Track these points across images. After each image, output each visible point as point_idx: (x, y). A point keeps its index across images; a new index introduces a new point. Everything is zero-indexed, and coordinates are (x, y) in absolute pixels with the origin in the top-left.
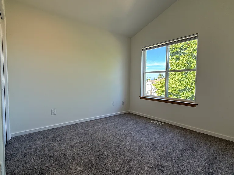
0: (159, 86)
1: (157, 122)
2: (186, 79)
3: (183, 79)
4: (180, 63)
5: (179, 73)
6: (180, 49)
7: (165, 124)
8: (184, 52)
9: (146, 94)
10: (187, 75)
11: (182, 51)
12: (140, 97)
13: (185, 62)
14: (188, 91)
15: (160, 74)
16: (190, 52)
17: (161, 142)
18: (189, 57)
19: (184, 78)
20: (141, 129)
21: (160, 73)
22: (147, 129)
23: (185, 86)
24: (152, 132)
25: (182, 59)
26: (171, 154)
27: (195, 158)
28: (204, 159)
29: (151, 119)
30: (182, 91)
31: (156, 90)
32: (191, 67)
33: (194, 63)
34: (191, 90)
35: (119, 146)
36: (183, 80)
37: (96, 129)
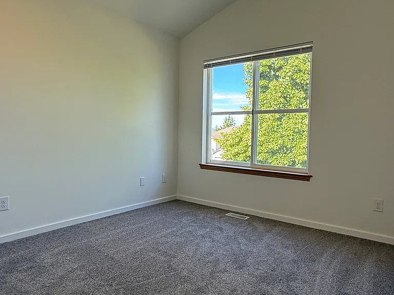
0: (228, 143)
1: (237, 216)
2: (280, 130)
3: (275, 130)
4: (269, 96)
5: (267, 116)
6: (270, 67)
7: (253, 218)
8: (277, 74)
9: (212, 159)
10: (282, 120)
11: (273, 73)
12: (201, 165)
13: (280, 94)
14: (285, 153)
15: (228, 118)
16: (289, 74)
17: (252, 252)
18: (287, 85)
19: (278, 126)
20: (208, 230)
21: (227, 116)
22: (221, 229)
23: (279, 143)
24: (231, 234)
25: (273, 88)
26: (273, 270)
27: (316, 273)
28: (330, 273)
29: (224, 210)
30: (273, 153)
31: (220, 153)
32: (290, 105)
33: (295, 98)
34: (291, 152)
35: (170, 266)
36: (276, 132)
37: (111, 236)
